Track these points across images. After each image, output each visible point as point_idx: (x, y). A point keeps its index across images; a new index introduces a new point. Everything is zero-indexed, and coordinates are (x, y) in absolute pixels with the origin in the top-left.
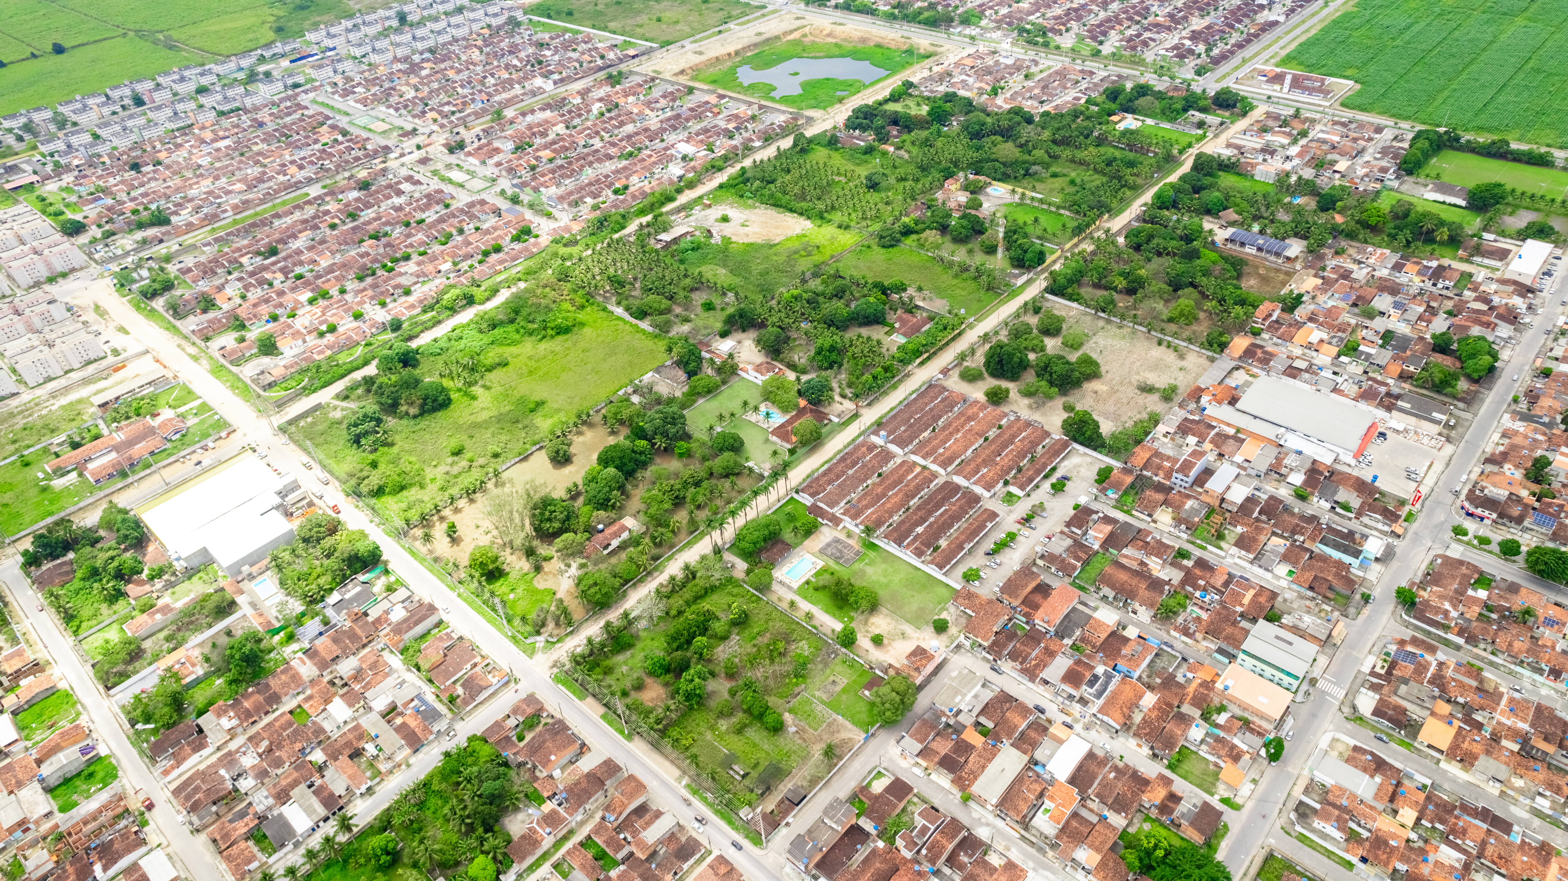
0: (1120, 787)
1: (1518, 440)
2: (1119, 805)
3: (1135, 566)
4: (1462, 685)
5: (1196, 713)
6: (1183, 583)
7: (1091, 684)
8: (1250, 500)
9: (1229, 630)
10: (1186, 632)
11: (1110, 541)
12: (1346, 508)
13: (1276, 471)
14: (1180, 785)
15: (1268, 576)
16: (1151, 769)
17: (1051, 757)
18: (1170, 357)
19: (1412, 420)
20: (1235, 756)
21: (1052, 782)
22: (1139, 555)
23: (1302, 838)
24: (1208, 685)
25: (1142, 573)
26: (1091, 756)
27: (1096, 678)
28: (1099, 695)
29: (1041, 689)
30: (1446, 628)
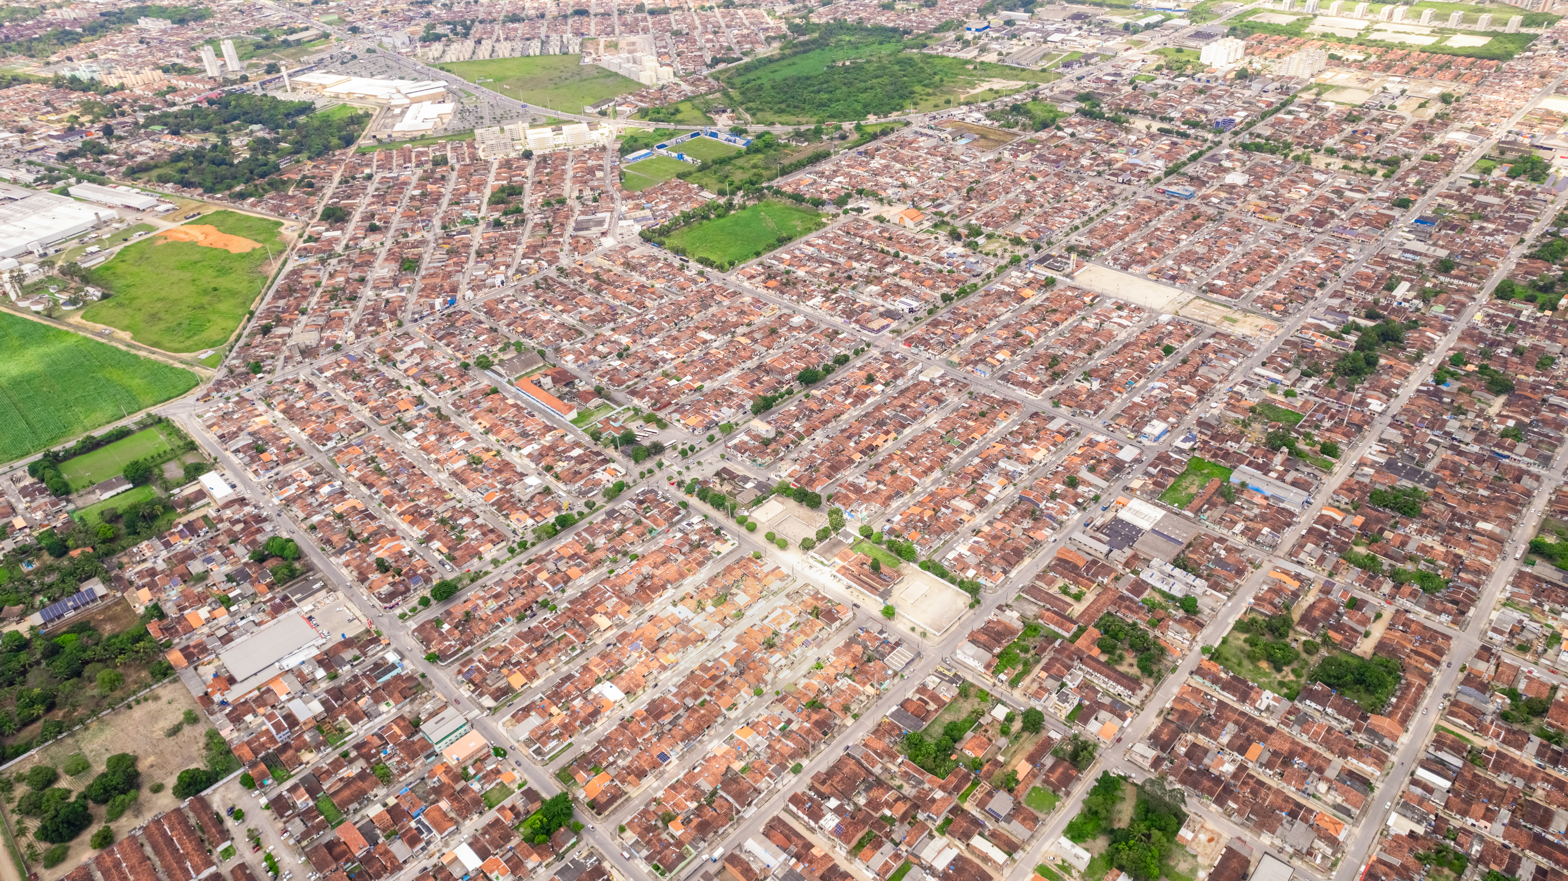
0: (496, 834)
1: (355, 563)
2: (507, 838)
3: (341, 784)
4: (495, 658)
5: (463, 783)
6: (368, 761)
7: (422, 833)
8: (324, 703)
9: (417, 747)
10: (405, 772)
11: (312, 792)
12: (356, 658)
13: (307, 682)
14: (507, 803)
15: (384, 716)
16: (491, 815)
17: (464, 866)
18: (151, 705)
19: (311, 599)
20: (497, 772)
21: (480, 871)
22: (334, 779)
23: (552, 759)
24: (448, 770)
25: (348, 782)
26: (471, 845)
27: (418, 829)
28: (430, 831)
29: (408, 867)
30: (460, 650)
